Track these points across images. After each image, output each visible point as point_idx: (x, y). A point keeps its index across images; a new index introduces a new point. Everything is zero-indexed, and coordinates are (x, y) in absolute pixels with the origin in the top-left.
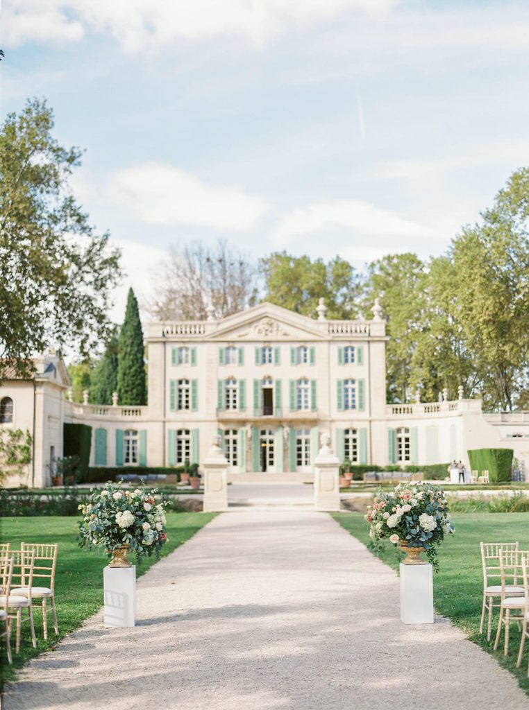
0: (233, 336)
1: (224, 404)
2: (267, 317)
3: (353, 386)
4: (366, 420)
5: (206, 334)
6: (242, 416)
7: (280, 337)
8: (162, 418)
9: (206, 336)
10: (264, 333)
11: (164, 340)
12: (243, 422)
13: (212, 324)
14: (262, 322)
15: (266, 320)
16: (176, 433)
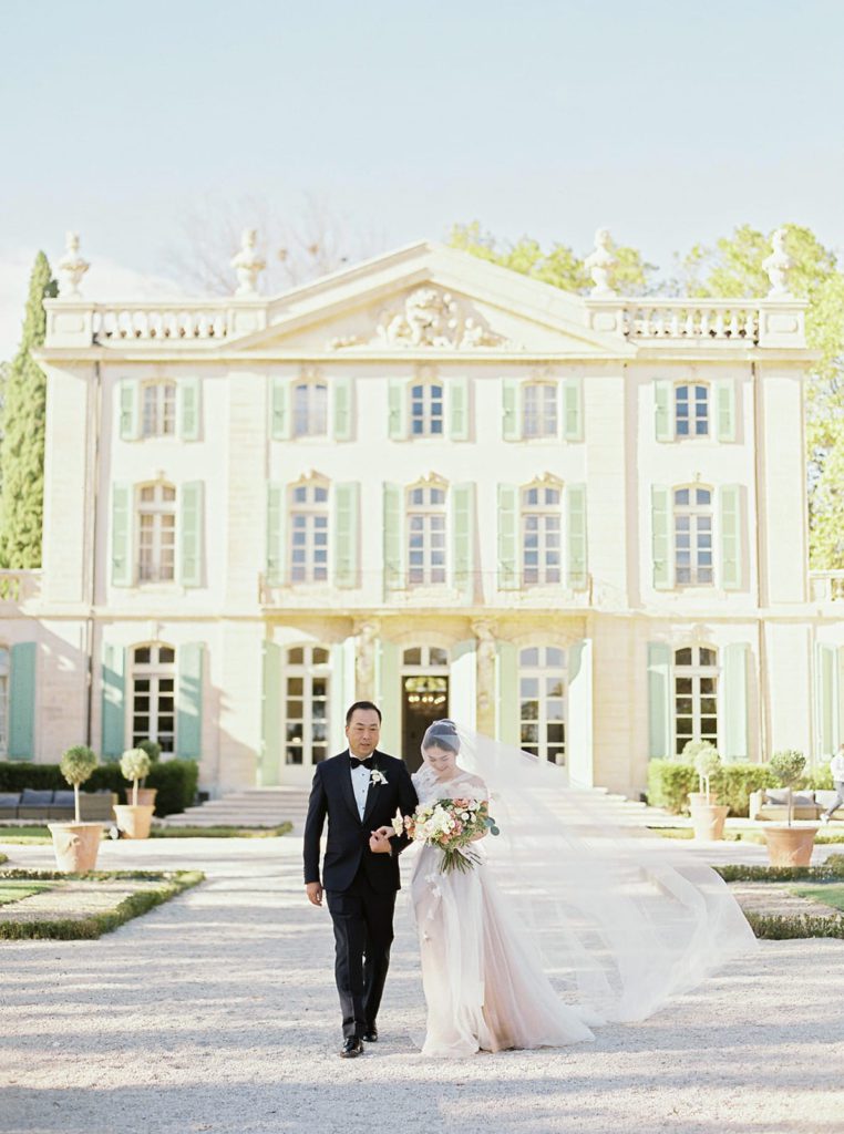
0: (320, 347)
1: (284, 565)
2: (426, 284)
3: (704, 510)
4: (750, 621)
5: (231, 337)
6: (345, 602)
7: (467, 348)
8: (85, 609)
9: (231, 345)
10: (417, 333)
11: (96, 355)
12: (347, 624)
13: (249, 308)
14: (412, 300)
15: (422, 296)
16: (131, 656)
